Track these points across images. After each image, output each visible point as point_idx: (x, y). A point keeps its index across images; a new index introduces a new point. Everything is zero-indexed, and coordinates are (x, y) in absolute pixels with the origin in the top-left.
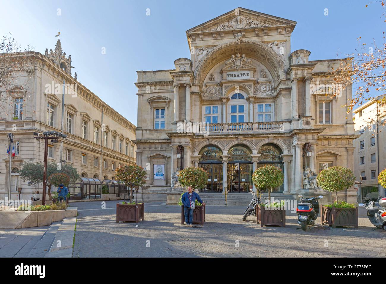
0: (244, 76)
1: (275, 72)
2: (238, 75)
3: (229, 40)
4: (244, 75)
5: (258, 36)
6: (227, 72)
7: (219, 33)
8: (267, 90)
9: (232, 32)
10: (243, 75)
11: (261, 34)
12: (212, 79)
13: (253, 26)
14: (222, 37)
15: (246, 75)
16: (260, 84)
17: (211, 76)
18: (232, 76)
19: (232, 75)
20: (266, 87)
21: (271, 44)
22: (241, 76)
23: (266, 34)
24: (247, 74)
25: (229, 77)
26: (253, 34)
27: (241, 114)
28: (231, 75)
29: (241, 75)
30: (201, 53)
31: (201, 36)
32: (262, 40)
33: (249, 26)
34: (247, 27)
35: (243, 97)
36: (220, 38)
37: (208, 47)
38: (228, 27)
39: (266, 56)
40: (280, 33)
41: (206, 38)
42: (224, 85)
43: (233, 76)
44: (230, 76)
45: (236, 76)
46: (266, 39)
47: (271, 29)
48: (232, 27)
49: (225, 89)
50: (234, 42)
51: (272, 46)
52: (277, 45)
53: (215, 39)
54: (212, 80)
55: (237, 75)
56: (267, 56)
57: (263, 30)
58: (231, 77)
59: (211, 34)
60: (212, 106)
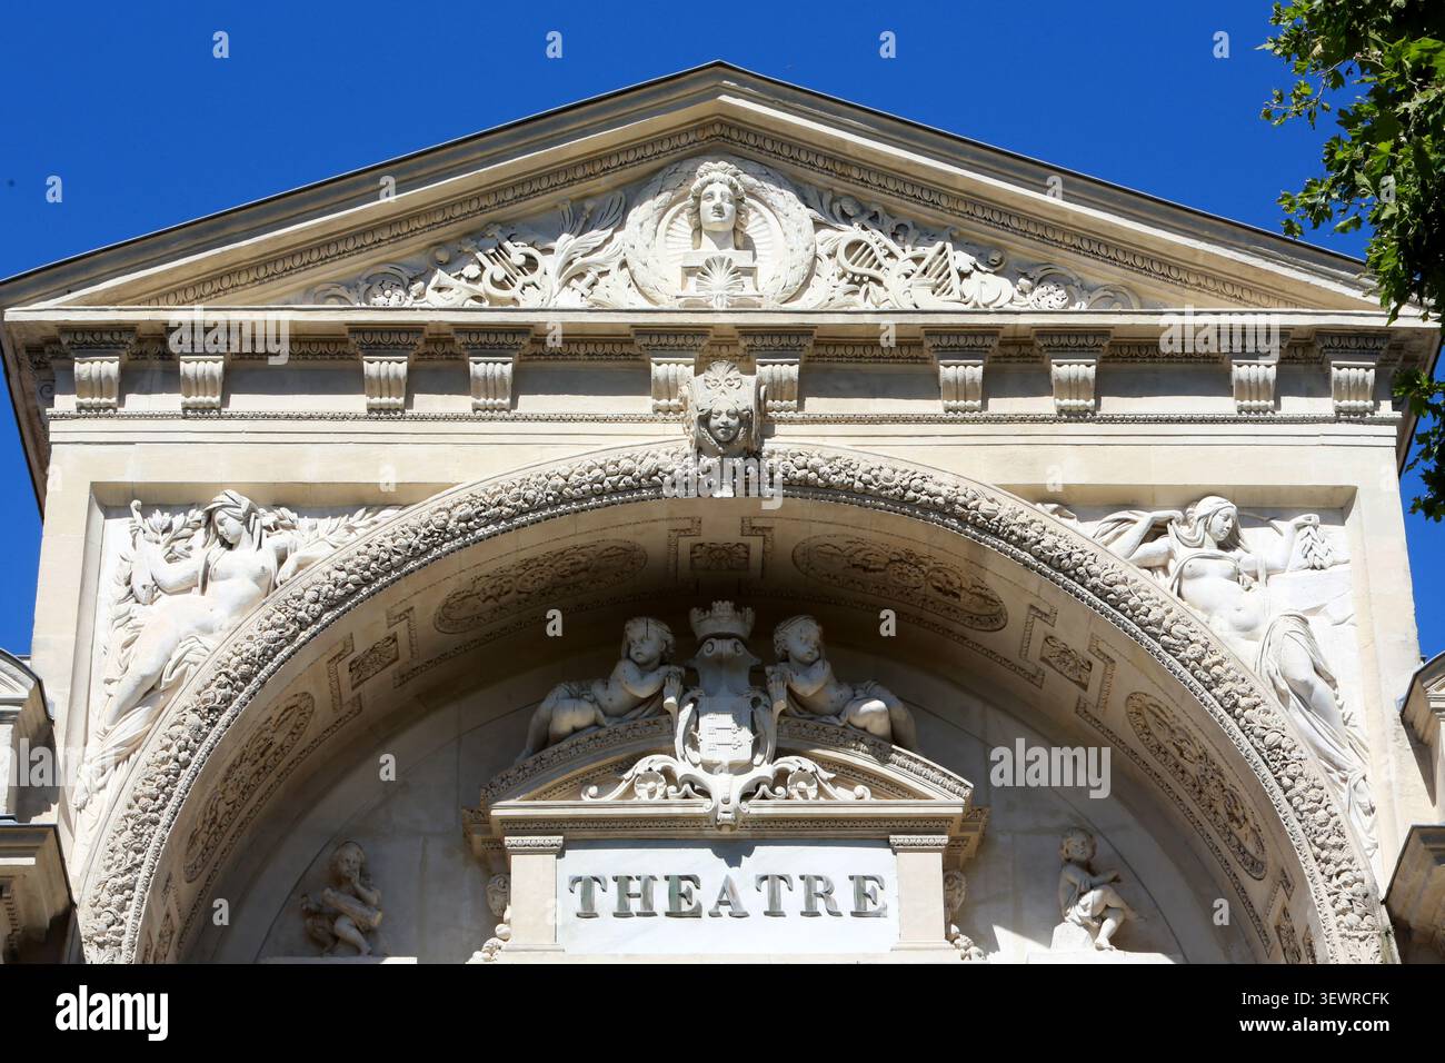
0: (811, 913)
1: (1245, 878)
2: (727, 898)
4: (817, 896)
5: (964, 410)
6: (560, 855)
10: (793, 899)
12: (345, 928)
13: (903, 287)
14: (487, 387)
15: (845, 898)
17: (339, 881)
18: (635, 905)
19: (645, 896)
22: (774, 912)
23: (1082, 401)
24: (859, 881)
25: (588, 913)
28: (625, 894)
29: (774, 898)
30: (191, 566)
32: (1024, 461)
33: (857, 281)
34: (828, 294)
39: (1098, 664)
40: (1253, 404)
43: (661, 901)
44: (606, 899)
45: (696, 914)
46: (1080, 455)
47: (1138, 350)
50: (649, 464)
51: (1161, 544)
54: (336, 939)
55: (706, 896)
56: (1112, 666)
57: (1027, 345)
58: (623, 913)
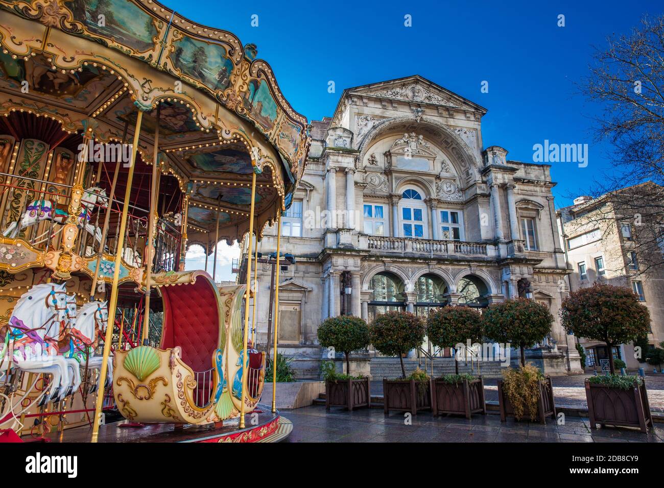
1: (462, 167)
3: (404, 114)
5: (441, 116)
6: (397, 157)
7: (391, 102)
8: (453, 191)
9: (409, 104)
11: (445, 114)
13: (434, 102)
14: (395, 107)
16: (442, 180)
17: (372, 157)
20: (450, 187)
21: (459, 131)
23: (451, 116)
26: (435, 113)
27: (418, 223)
30: (364, 123)
31: (365, 101)
32: (447, 122)
33: (430, 100)
34: (427, 101)
35: (419, 197)
36: (391, 109)
37: (374, 117)
38: (401, 95)
40: (468, 119)
41: (371, 104)
42: (394, 175)
46: (451, 122)
47: (458, 111)
48: (407, 97)
49: (396, 182)
50: (412, 118)
52: (465, 133)
53: (384, 107)
54: (373, 163)
56: (452, 144)
57: (447, 109)
59: (379, 100)
60: (373, 205)
